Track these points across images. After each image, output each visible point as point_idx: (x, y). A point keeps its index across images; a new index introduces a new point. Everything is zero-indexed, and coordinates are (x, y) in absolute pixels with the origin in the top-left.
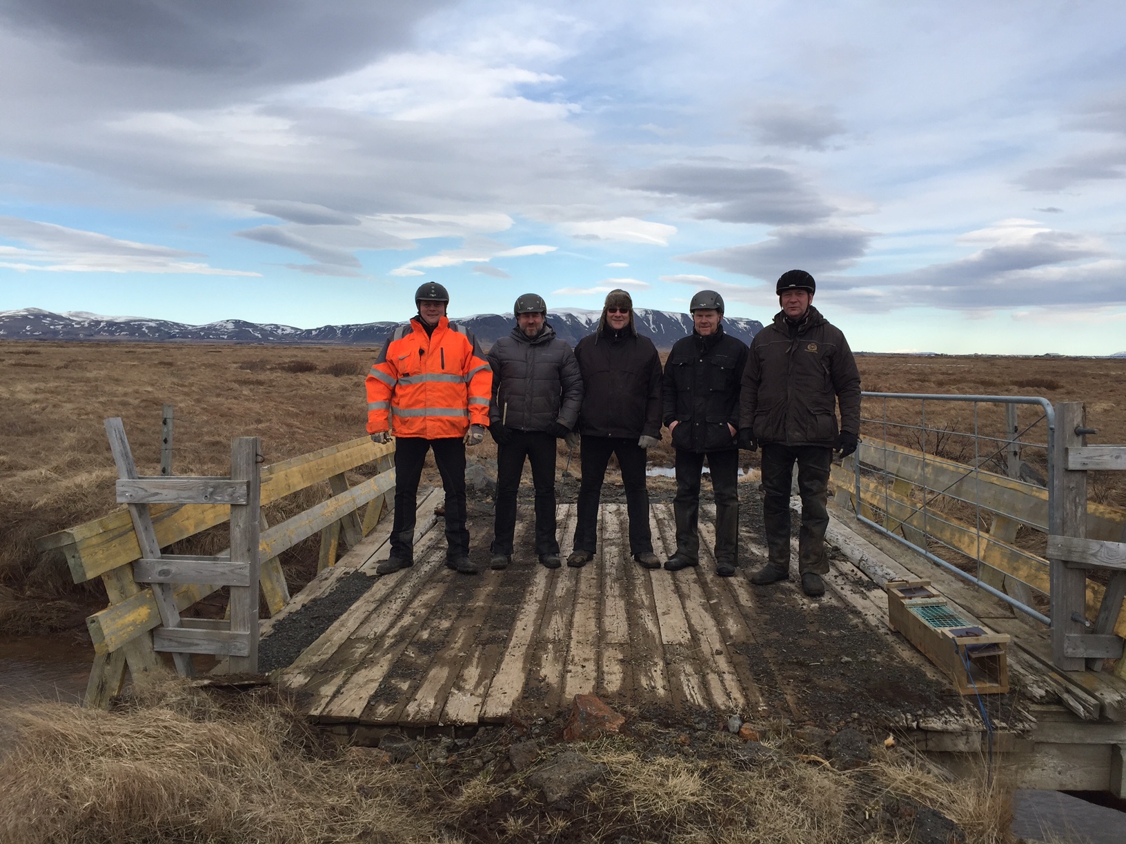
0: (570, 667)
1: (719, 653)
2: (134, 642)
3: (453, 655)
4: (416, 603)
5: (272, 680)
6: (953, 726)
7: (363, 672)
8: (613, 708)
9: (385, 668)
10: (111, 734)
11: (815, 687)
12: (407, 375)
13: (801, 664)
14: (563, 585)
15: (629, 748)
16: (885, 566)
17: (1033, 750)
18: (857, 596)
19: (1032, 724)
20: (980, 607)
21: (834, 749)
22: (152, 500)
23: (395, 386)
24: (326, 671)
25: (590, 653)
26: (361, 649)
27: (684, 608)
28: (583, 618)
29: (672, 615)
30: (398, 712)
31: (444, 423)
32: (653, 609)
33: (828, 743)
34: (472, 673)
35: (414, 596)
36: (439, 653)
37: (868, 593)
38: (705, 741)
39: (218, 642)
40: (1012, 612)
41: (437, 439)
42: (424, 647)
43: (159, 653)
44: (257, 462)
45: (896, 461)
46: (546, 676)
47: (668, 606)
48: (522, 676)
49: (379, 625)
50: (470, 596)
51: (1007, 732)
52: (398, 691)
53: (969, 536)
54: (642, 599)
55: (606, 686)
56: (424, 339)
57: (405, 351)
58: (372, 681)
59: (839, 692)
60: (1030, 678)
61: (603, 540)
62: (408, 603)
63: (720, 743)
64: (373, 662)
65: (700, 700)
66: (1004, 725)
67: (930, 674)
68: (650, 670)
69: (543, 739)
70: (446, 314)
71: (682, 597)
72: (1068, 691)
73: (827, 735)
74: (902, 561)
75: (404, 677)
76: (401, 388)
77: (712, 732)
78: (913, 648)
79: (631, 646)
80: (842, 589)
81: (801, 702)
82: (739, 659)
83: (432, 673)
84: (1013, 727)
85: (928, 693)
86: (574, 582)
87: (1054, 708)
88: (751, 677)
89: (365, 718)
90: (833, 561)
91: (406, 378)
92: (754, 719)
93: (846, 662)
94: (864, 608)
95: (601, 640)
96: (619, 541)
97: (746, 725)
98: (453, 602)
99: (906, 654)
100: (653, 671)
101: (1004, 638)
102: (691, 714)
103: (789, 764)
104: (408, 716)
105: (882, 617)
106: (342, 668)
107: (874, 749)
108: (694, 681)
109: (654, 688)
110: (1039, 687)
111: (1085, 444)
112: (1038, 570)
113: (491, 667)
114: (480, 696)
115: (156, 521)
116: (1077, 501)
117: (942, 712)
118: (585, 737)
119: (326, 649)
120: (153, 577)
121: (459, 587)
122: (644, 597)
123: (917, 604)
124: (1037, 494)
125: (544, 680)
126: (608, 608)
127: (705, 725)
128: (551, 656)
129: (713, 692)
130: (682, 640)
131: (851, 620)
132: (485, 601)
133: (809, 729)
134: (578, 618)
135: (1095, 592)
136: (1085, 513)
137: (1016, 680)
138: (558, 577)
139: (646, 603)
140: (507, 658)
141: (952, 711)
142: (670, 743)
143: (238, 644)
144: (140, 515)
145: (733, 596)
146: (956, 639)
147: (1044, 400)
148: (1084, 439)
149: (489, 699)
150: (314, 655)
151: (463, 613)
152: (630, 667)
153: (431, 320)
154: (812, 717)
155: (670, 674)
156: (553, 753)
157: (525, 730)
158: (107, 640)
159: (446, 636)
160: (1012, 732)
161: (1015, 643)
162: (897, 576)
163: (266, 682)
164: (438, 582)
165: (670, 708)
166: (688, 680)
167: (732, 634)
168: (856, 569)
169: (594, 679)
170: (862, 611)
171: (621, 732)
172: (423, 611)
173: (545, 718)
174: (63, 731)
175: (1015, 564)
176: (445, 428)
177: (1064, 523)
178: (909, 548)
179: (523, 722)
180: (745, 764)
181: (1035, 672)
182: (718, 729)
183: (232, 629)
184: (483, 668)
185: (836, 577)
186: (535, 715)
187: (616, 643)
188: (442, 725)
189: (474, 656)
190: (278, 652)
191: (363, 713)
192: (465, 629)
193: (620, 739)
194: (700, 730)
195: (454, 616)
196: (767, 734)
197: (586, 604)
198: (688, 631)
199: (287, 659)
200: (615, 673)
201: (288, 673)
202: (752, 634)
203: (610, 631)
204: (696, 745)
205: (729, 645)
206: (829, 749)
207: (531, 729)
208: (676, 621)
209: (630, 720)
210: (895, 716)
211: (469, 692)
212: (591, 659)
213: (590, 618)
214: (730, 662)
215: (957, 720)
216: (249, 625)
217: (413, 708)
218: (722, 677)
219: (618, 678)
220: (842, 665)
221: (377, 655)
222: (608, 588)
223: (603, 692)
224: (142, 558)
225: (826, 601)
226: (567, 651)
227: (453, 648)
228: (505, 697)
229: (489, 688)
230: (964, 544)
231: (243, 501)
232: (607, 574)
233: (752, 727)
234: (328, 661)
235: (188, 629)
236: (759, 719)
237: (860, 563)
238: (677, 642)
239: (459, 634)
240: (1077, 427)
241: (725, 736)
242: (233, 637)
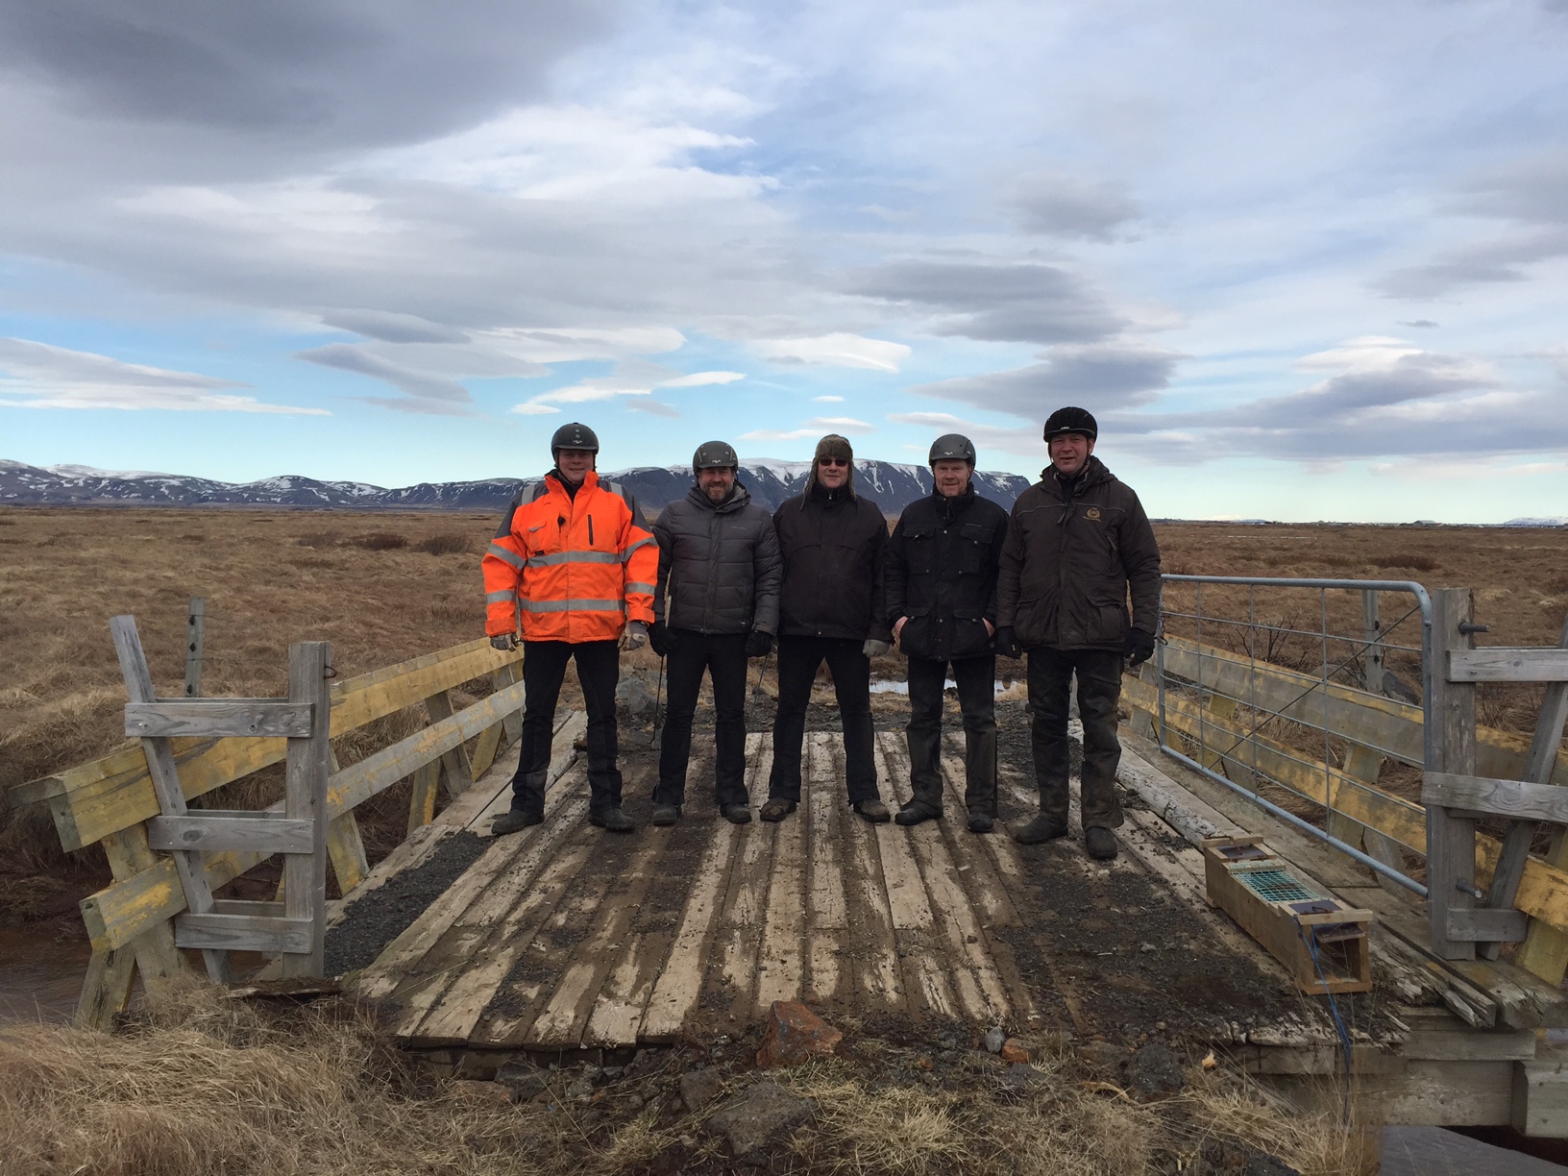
0: (765, 963)
1: (972, 940)
2: (148, 935)
3: (600, 948)
4: (548, 875)
5: (344, 986)
6: (1296, 1039)
7: (474, 974)
8: (826, 1020)
9: (505, 967)
10: (116, 1067)
11: (1105, 987)
12: (542, 553)
13: (1086, 955)
14: (754, 848)
15: (848, 1077)
16: (1199, 815)
17: (1405, 1070)
18: (1162, 858)
19: (1404, 1034)
20: (1331, 873)
21: (1132, 1072)
22: (175, 732)
23: (523, 569)
24: (420, 973)
25: (792, 942)
26: (469, 942)
27: (923, 878)
28: (782, 893)
29: (907, 887)
30: (524, 1030)
31: (594, 622)
32: (880, 879)
33: (1124, 1065)
34: (628, 973)
35: (545, 865)
36: (581, 946)
37: (1177, 854)
38: (954, 1064)
39: (267, 933)
40: (1375, 879)
41: (584, 643)
42: (560, 937)
43: (183, 950)
44: (325, 678)
45: (1214, 670)
46: (731, 976)
47: (901, 875)
48: (698, 976)
49: (495, 907)
50: (624, 864)
51: (1369, 1045)
52: (522, 1000)
53: (1314, 773)
54: (864, 865)
55: (815, 989)
56: (564, 502)
57: (538, 520)
58: (486, 986)
59: (1139, 993)
60: (1400, 970)
61: (810, 783)
62: (537, 874)
63: (975, 1067)
64: (487, 960)
65: (946, 1007)
66: (1364, 1035)
67: (1264, 966)
68: (877, 965)
69: (727, 1065)
70: (595, 467)
71: (920, 862)
72: (1453, 988)
74: (1223, 808)
75: (531, 980)
76: (532, 571)
77: (964, 1052)
78: (1241, 930)
79: (850, 932)
80: (1142, 848)
81: (1086, 1007)
82: (998, 948)
83: (571, 973)
84: (1377, 1038)
85: (1261, 993)
86: (770, 843)
87: (1433, 1012)
88: (1016, 973)
89: (475, 1039)
90: (1129, 810)
91: (538, 558)
92: (1021, 1033)
93: (1149, 951)
94: (1171, 875)
95: (807, 924)
96: (831, 784)
97: (1010, 1041)
98: (600, 872)
99: (1230, 939)
100: (880, 967)
101: (1364, 915)
102: (935, 1027)
103: (1070, 1094)
104: (537, 1035)
105: (1197, 887)
106: (443, 969)
107: (1188, 1073)
108: (938, 980)
109: (882, 990)
110: (1414, 983)
111: (1473, 646)
112: (1410, 820)
113: (654, 965)
114: (638, 1005)
115: (181, 761)
116: (1463, 724)
117: (1282, 1019)
118: (787, 1061)
119: (421, 941)
120: (176, 842)
121: (607, 851)
122: (867, 863)
123: (1245, 869)
124: (1408, 715)
125: (728, 981)
126: (817, 879)
127: (954, 1041)
128: (738, 947)
129: (965, 995)
130: (921, 923)
131: (1154, 892)
132: (644, 872)
133: (1098, 1045)
134: (776, 893)
135: (1488, 850)
136: (1474, 741)
137: (1383, 974)
138: (748, 836)
139: (871, 871)
140: (676, 951)
141: (1295, 1018)
142: (906, 1068)
143: (296, 936)
144: (159, 753)
145: (992, 860)
146: (1300, 917)
147: (1416, 586)
148: (1471, 638)
149: (652, 1009)
150: (404, 950)
151: (614, 888)
152: (848, 961)
153: (574, 476)
154: (1101, 1028)
155: (905, 972)
156: (742, 1084)
157: (702, 1052)
158: (109, 932)
159: (590, 921)
160: (1377, 1045)
161: (1380, 922)
163: (336, 990)
164: (579, 844)
165: (905, 1019)
166: (930, 979)
167: (990, 912)
168: (1160, 821)
169: (799, 979)
170: (1169, 879)
171: (836, 1054)
172: (558, 886)
173: (730, 1036)
174: (47, 1064)
175: (1378, 812)
176: (594, 627)
177: (1445, 755)
178: (1233, 790)
179: (700, 1042)
180: (1009, 1095)
181: (1407, 962)
182: (972, 1047)
183: (288, 915)
184: (642, 966)
185: (1133, 832)
186: (716, 1030)
187: (830, 929)
188: (586, 1047)
189: (630, 949)
190: (352, 947)
191: (473, 1031)
192: (616, 911)
193: (836, 1063)
194: (947, 1049)
195: (601, 892)
196: (1040, 1053)
197: (786, 874)
198: (928, 909)
199: (365, 957)
200: (827, 971)
201: (365, 977)
202: (1019, 913)
203: (821, 912)
204: (941, 1070)
205: (986, 929)
206: (1126, 1072)
207: (711, 1051)
208: (912, 896)
209: (849, 1037)
210: (1216, 1025)
211: (623, 1000)
212: (794, 951)
213: (792, 893)
214: (988, 953)
215: (1301, 1029)
216: (312, 909)
217: (544, 1024)
218: (977, 974)
219: (832, 977)
220: (1143, 955)
221: (493, 949)
222: (817, 851)
223: (812, 998)
224: (161, 814)
225: (1119, 866)
226: (761, 941)
227: (600, 938)
228: (674, 1006)
229: (651, 994)
230: (1308, 785)
231: (304, 733)
232: (815, 830)
233: (1019, 1045)
234: (422, 958)
235: (224, 916)
236: (1028, 1032)
237: (1165, 813)
238: (914, 925)
239: (609, 918)
240: (1462, 623)
241: (982, 1057)
242: (289, 926)
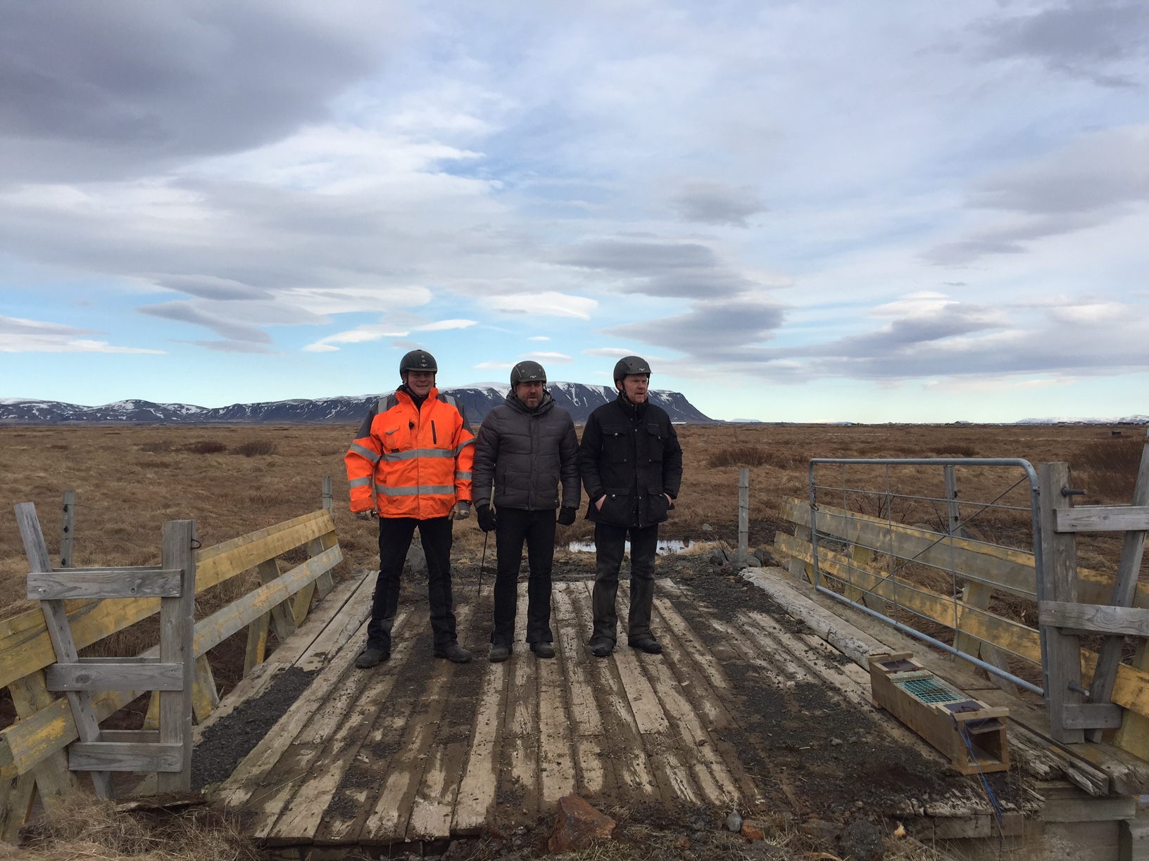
0: (545, 765)
1: (702, 743)
2: (47, 763)
3: (412, 757)
4: (363, 700)
5: (208, 798)
6: (961, 811)
7: (312, 783)
8: (601, 811)
9: (337, 777)
11: (810, 775)
12: (397, 450)
13: (791, 749)
14: (522, 673)
15: (624, 857)
16: (855, 638)
17: (1043, 832)
18: (832, 671)
19: (1041, 803)
20: (962, 679)
21: (846, 844)
22: (69, 595)
23: (378, 462)
24: (269, 784)
25: (563, 747)
26: (307, 756)
27: (656, 692)
28: (549, 707)
29: (644, 700)
30: (358, 829)
31: (436, 503)
32: (623, 694)
33: (838, 838)
34: (436, 777)
35: (361, 692)
36: (396, 756)
37: (842, 668)
38: (705, 843)
39: (145, 756)
40: (988, 679)
42: (379, 750)
43: (75, 772)
44: (192, 549)
45: (855, 528)
46: (519, 777)
47: (638, 690)
48: (493, 778)
49: (324, 728)
50: (422, 690)
51: (1015, 813)
52: (354, 803)
53: (940, 603)
54: (609, 684)
55: (587, 785)
56: (412, 411)
57: (392, 425)
58: (324, 793)
59: (837, 778)
60: (1031, 753)
61: (557, 621)
62: (354, 700)
63: (723, 845)
64: (322, 771)
65: (692, 796)
66: (1011, 805)
67: (925, 753)
68: (632, 763)
69: (526, 851)
71: (652, 680)
72: (1073, 765)
73: (835, 828)
74: (872, 632)
75: (360, 786)
76: (388, 464)
77: (711, 833)
78: (902, 725)
79: (607, 738)
80: (815, 664)
81: (800, 791)
82: (726, 746)
83: (392, 780)
84: (1020, 807)
85: (929, 775)
86: (534, 669)
87: (1059, 785)
88: (740, 766)
89: (319, 838)
90: (800, 635)
91: (395, 454)
92: (754, 815)
93: (838, 745)
94: (842, 684)
95: (572, 732)
96: (574, 622)
97: (747, 822)
98: (405, 696)
99: (896, 733)
100: (635, 765)
101: (998, 711)
102: (685, 813)
104: (369, 832)
105: (863, 693)
106: (287, 780)
107: (887, 842)
108: (682, 774)
109: (639, 784)
110: (1042, 763)
111: (1072, 505)
112: (1021, 637)
113: (457, 771)
114: (448, 804)
115: (73, 619)
116: (1068, 564)
117: (948, 795)
118: (574, 846)
119: (267, 757)
120: (69, 684)
121: (409, 679)
122: (611, 682)
123: (904, 678)
124: (1013, 559)
125: (518, 781)
126: (574, 696)
127: (703, 824)
128: (521, 753)
129: (704, 785)
130: (660, 728)
131: (832, 698)
132: (439, 694)
133: (814, 822)
134: (544, 708)
135: (1087, 659)
136: (1076, 575)
137: (1016, 756)
138: (516, 664)
139: (615, 688)
140: (473, 758)
141: (958, 794)
142: (669, 848)
143: (169, 758)
144: (55, 613)
145: (705, 677)
146: (955, 715)
147: (1024, 461)
148: (1071, 499)
149: (460, 807)
150: (254, 766)
151: (418, 709)
152: (609, 761)
153: (420, 391)
154: (814, 808)
155: (654, 768)
157: (504, 841)
158: (16, 761)
159: (402, 736)
160: (1022, 813)
161: (1010, 717)
162: (871, 648)
163: (202, 801)
164: (385, 674)
165: (661, 807)
166: (675, 773)
167: (711, 718)
168: (825, 643)
169: (573, 777)
170: (841, 687)
171: (612, 838)
172: (373, 709)
173: (526, 827)
175: (995, 632)
177: (1055, 588)
178: (870, 615)
179: (502, 832)
181: (1034, 746)
182: (717, 828)
183: (162, 741)
184: (447, 771)
185: (806, 652)
186: (513, 823)
187: (591, 735)
188: (410, 841)
189: (436, 758)
190: (211, 764)
191: (316, 832)
192: (421, 727)
193: (614, 846)
194: (698, 831)
195: (407, 712)
196: (771, 831)
197: (550, 693)
198: (664, 717)
199: (222, 772)
200: (594, 770)
201: (225, 789)
202: (733, 718)
203: (581, 722)
204: (697, 848)
205: (711, 731)
206: (840, 844)
207: (511, 839)
208: (649, 707)
209: (621, 824)
210: (900, 802)
211: (435, 800)
212: (565, 755)
213: (557, 708)
214: (716, 750)
215: (964, 803)
216: (182, 736)
217: (374, 823)
218: (711, 768)
219: (598, 774)
220: (833, 748)
221: (326, 762)
222: (571, 673)
223: (584, 792)
224: (57, 662)
225: (801, 678)
226: (538, 747)
227: (411, 750)
228: (477, 803)
229: (457, 794)
230: (936, 612)
231: (176, 593)
232: (567, 658)
233: (755, 825)
234: (270, 772)
235: (109, 743)
236: (759, 814)
237: (828, 636)
238: (656, 730)
239: (416, 733)
240: (1063, 489)
241: (727, 837)
242: (164, 750)
